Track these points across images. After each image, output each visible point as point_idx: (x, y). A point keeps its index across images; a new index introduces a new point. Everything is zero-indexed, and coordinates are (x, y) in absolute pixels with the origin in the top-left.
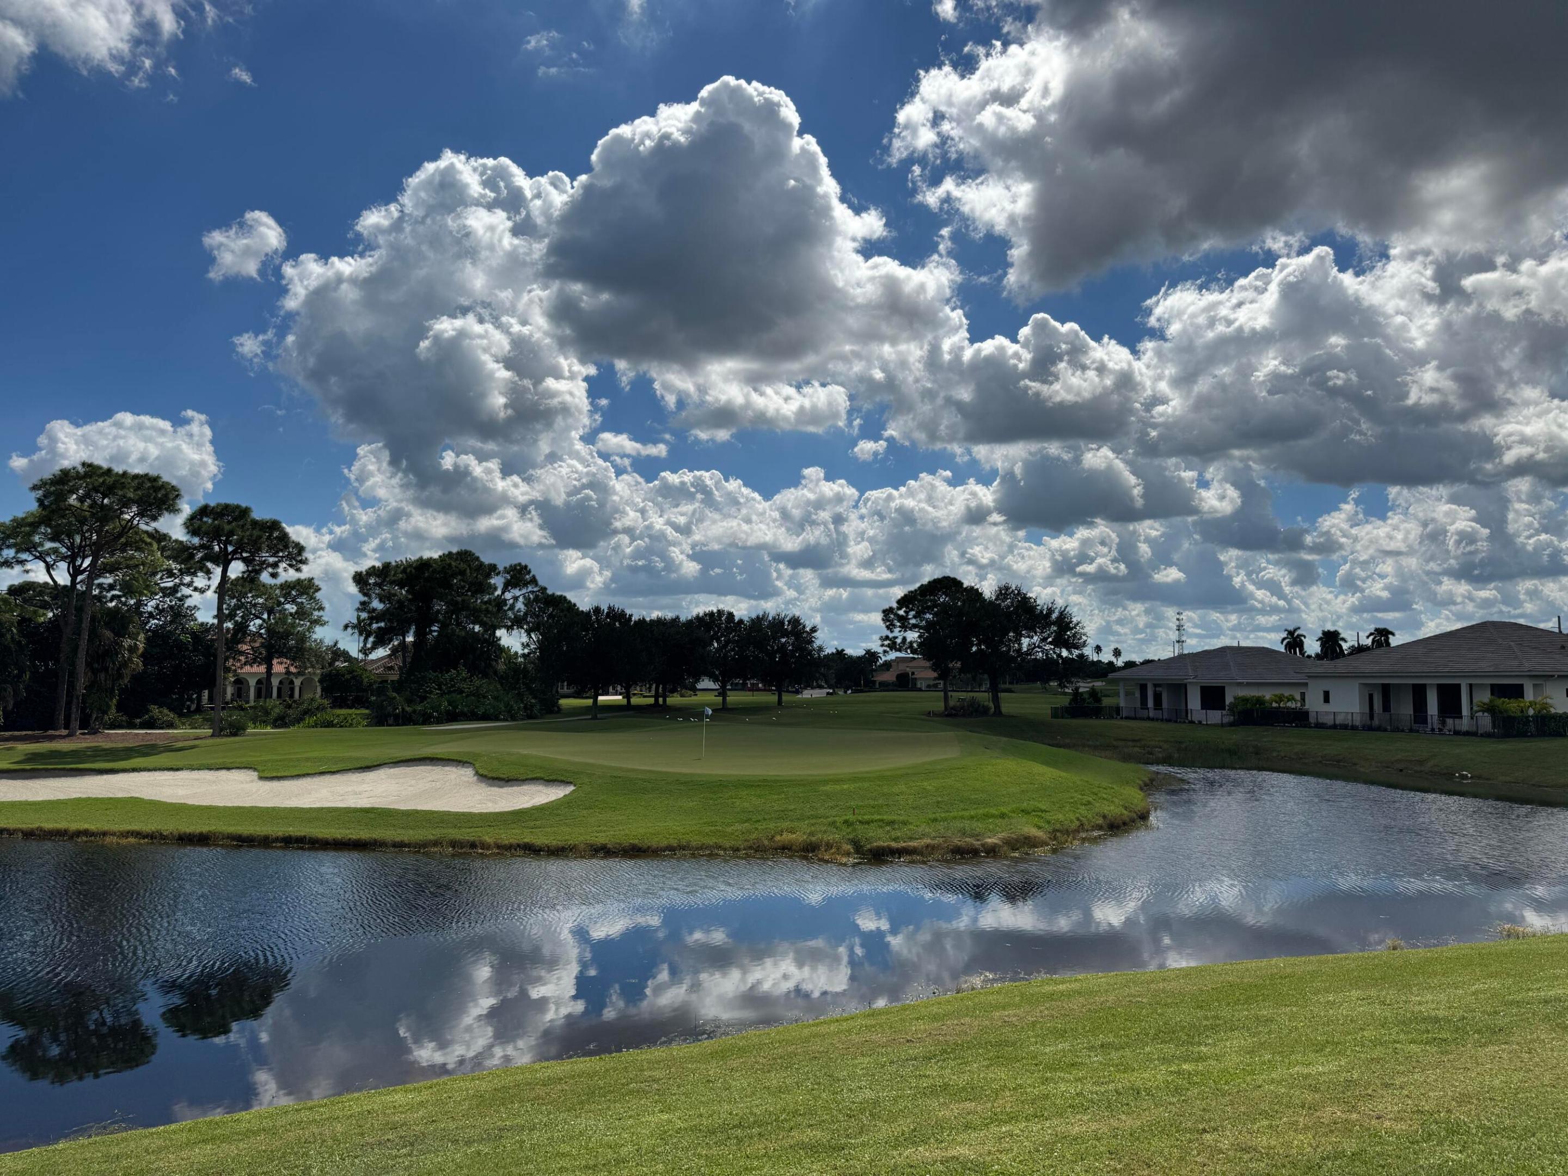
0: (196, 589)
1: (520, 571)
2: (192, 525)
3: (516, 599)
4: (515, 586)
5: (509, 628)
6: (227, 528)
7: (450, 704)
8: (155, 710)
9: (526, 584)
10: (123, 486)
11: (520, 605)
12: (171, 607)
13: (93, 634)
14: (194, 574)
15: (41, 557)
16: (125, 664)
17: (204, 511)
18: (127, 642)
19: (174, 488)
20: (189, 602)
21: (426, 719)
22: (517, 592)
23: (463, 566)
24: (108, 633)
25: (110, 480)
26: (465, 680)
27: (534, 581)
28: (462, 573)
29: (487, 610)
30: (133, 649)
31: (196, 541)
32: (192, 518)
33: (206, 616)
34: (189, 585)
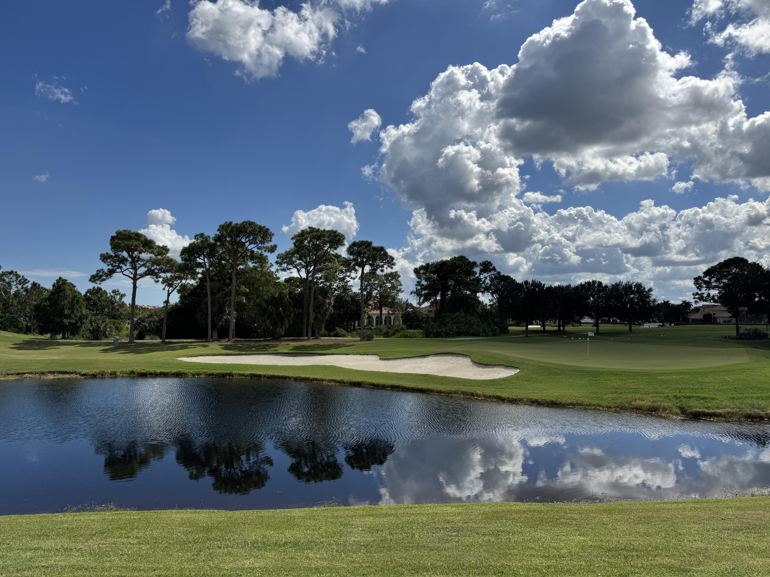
0: (352, 278)
1: (487, 265)
2: (350, 251)
3: (486, 278)
4: (485, 272)
5: (483, 292)
6: (363, 251)
7: (457, 328)
8: (338, 329)
9: (490, 271)
10: (324, 236)
11: (488, 281)
12: (343, 286)
13: (315, 298)
14: (351, 272)
15: (295, 267)
16: (327, 310)
17: (354, 244)
18: (328, 301)
19: (342, 235)
20: (349, 284)
21: (447, 335)
22: (486, 275)
23: (461, 263)
24: (320, 297)
25: (319, 234)
26: (463, 317)
27: (494, 269)
28: (461, 266)
29: (472, 284)
30: (329, 304)
31: (352, 257)
32: (350, 247)
33: (356, 289)
34: (349, 276)
